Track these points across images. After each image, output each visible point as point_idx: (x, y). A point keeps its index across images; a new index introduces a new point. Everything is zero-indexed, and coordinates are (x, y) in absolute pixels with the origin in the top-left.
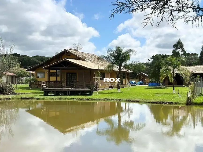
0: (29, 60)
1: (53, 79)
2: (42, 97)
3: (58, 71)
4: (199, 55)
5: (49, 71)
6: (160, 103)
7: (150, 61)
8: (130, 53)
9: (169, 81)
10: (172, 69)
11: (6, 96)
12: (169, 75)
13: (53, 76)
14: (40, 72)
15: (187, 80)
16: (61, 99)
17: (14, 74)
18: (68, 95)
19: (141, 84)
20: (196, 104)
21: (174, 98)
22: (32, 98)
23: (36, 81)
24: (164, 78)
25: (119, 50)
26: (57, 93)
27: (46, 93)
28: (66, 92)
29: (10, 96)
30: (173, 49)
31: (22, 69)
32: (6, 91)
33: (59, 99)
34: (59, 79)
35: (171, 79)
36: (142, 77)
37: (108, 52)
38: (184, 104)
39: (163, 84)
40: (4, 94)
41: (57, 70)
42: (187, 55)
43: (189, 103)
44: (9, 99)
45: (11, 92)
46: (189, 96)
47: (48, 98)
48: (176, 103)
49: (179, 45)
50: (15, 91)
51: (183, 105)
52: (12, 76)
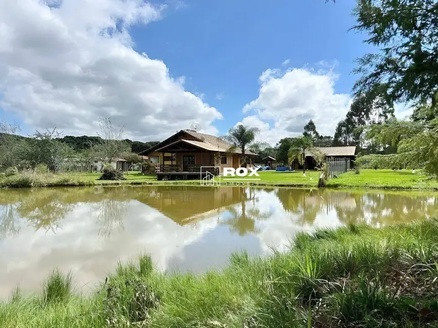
0: (142, 146)
1: (168, 163)
2: (155, 182)
3: (173, 154)
4: (334, 137)
5: (163, 155)
6: (288, 186)
7: (279, 146)
8: (254, 132)
9: (299, 164)
10: (302, 149)
11: (114, 182)
12: (299, 157)
13: (168, 160)
14: (153, 156)
15: (319, 162)
16: (177, 183)
17: (124, 160)
18: (185, 179)
19: (268, 169)
20: (329, 186)
21: (304, 180)
22: (144, 183)
23: (149, 166)
24: (293, 160)
25: (242, 129)
26: (172, 177)
27: (160, 178)
28: (183, 176)
29: (120, 182)
30: (304, 131)
31: (134, 154)
32: (115, 176)
33: (174, 183)
34: (174, 163)
35: (301, 161)
36: (269, 162)
37: (230, 131)
38: (315, 186)
39: (292, 166)
40: (113, 180)
41: (172, 152)
42: (320, 138)
43: (321, 185)
44: (118, 184)
45: (120, 177)
46: (321, 177)
47: (162, 183)
48: (306, 186)
49: (311, 126)
50: (124, 176)
51: (315, 188)
52: (123, 162)
